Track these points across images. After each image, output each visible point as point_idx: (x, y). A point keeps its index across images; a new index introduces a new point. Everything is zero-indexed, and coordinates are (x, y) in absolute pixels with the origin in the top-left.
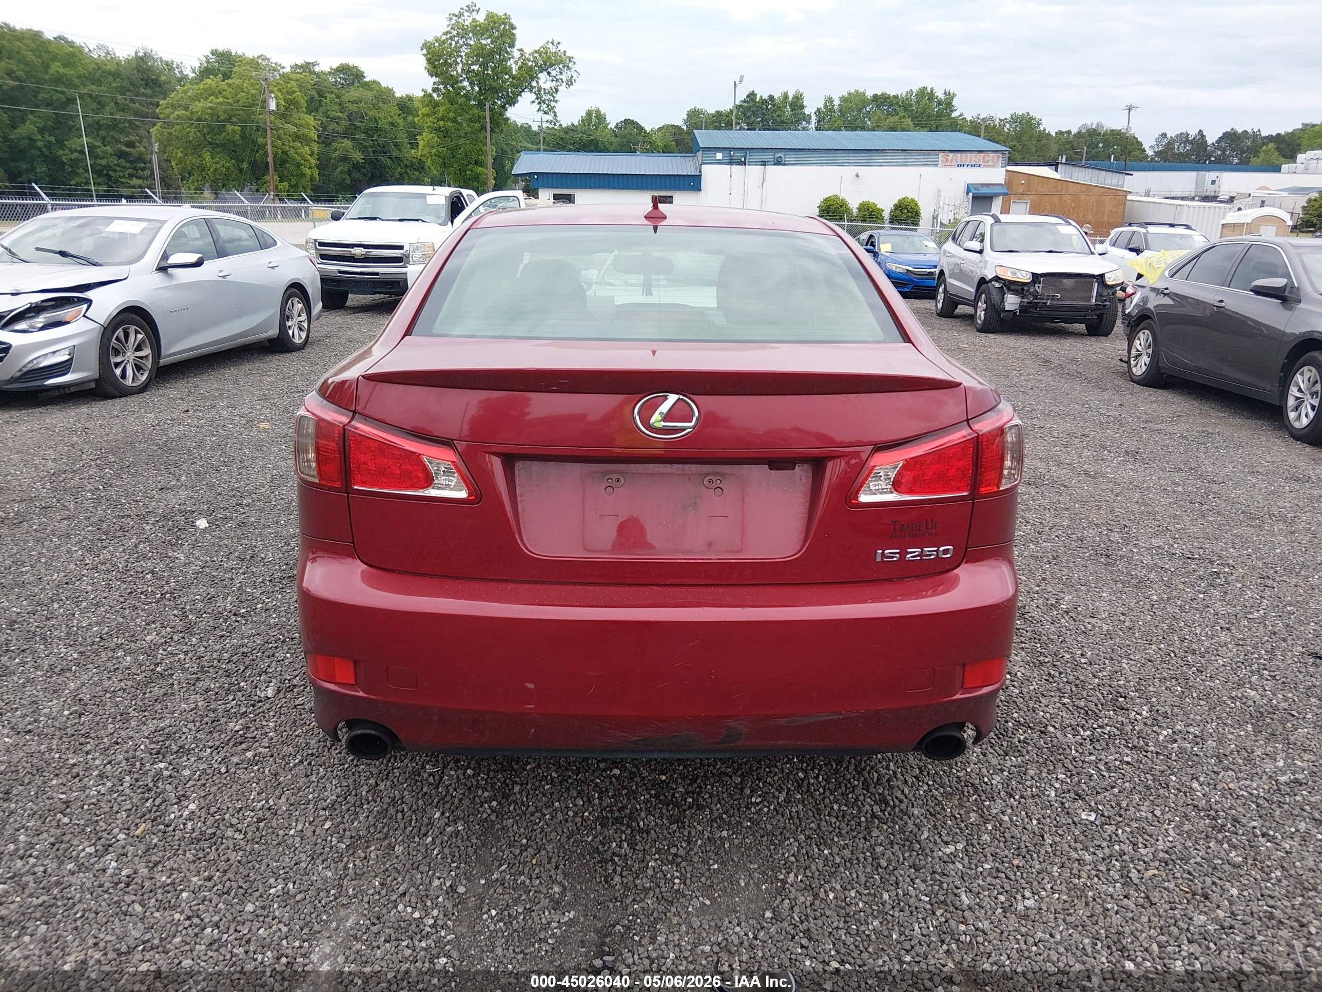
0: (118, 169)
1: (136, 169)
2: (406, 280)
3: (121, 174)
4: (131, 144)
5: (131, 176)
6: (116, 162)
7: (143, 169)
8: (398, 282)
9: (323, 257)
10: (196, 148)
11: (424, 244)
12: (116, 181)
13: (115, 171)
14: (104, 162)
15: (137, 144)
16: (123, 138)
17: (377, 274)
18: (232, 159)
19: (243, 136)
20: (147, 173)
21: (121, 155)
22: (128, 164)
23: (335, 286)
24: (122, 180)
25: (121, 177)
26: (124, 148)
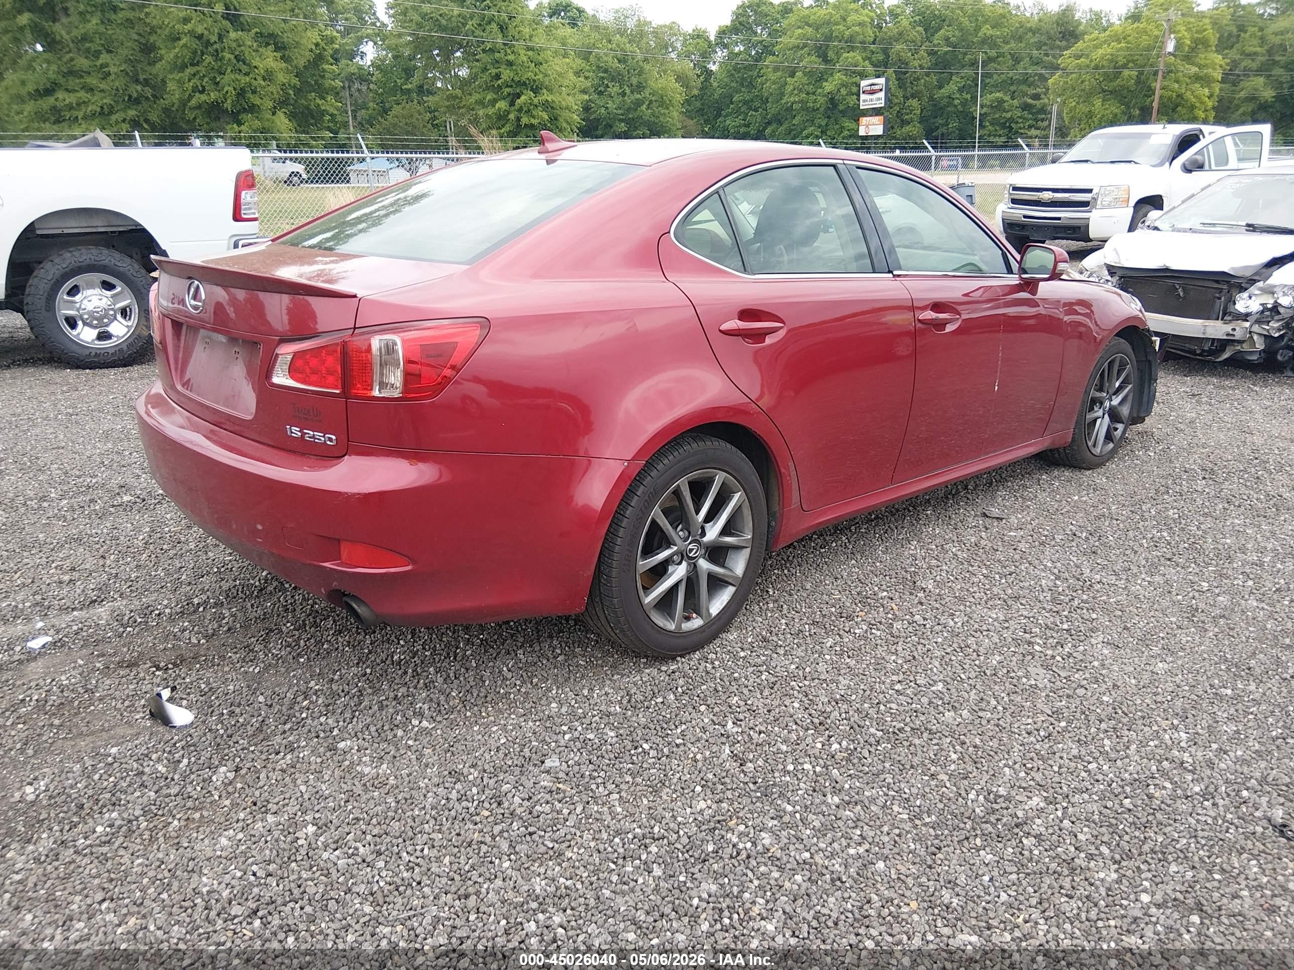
0: (1020, 121)
1: (1036, 120)
2: (1088, 226)
3: (1022, 125)
4: (1036, 97)
5: (1030, 127)
6: (1019, 114)
7: (1043, 120)
8: (1080, 228)
9: (1014, 201)
10: (1088, 96)
11: (1118, 187)
12: (1017, 132)
13: (1017, 123)
14: (1009, 115)
15: (1042, 96)
16: (1031, 91)
17: (1059, 219)
18: (1122, 105)
19: (1138, 81)
20: (1046, 123)
21: (1026, 107)
22: (1030, 116)
23: (1019, 231)
24: (1022, 131)
25: (1020, 128)
26: (1030, 101)
